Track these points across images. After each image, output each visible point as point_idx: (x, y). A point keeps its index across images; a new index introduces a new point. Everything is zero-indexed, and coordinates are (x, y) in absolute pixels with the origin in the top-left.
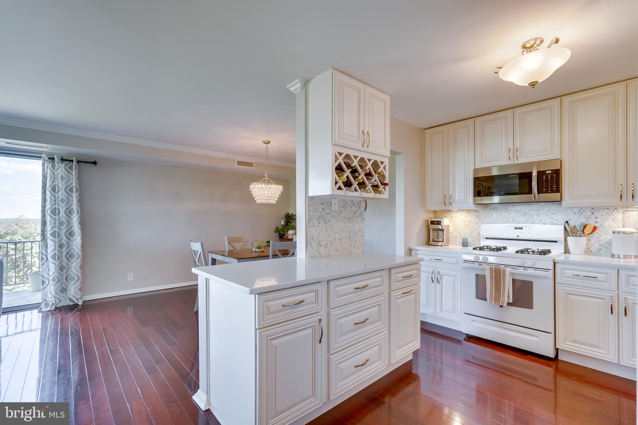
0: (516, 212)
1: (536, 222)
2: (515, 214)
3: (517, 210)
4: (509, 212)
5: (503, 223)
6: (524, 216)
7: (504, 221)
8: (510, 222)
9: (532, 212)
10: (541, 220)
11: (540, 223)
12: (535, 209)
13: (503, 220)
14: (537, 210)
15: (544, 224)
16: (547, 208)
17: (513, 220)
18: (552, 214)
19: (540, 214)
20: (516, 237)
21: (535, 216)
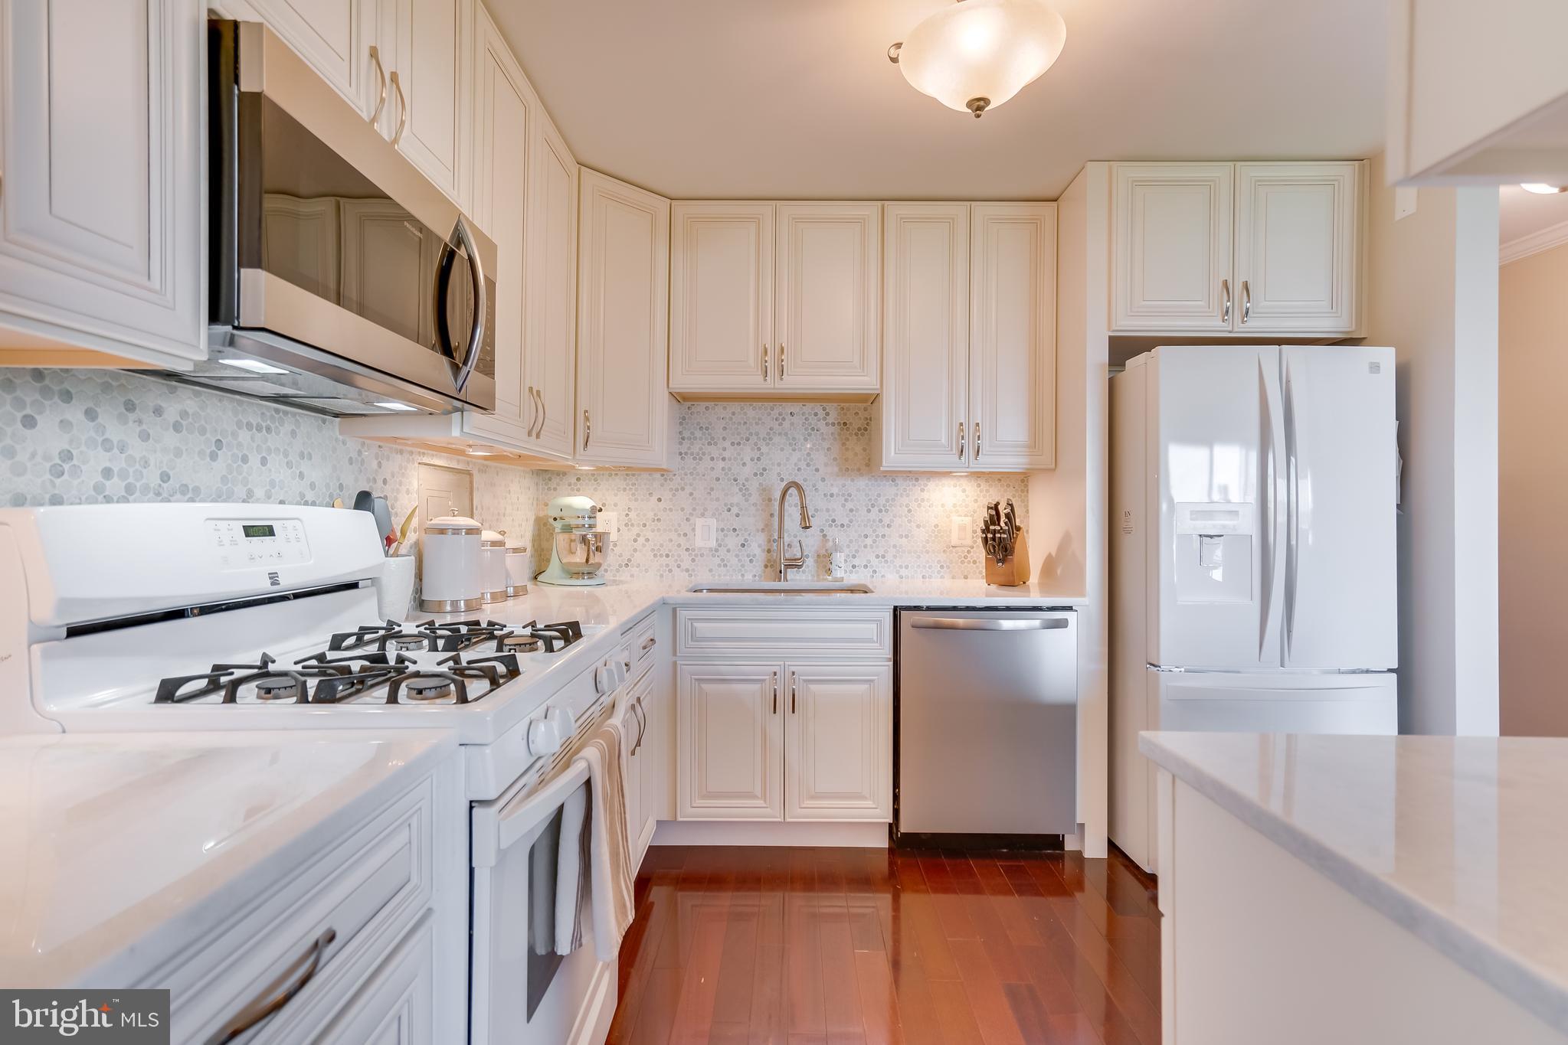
0: (177, 427)
1: (259, 493)
2: (171, 439)
3: (184, 414)
4: (140, 422)
5: (108, 500)
6: (213, 457)
7: (115, 485)
8: (146, 489)
9: (244, 436)
10: (272, 484)
11: (268, 497)
12: (255, 420)
13: (107, 473)
14: (259, 429)
15: (282, 502)
16: (288, 426)
17: (165, 477)
18: (302, 456)
19: (269, 450)
20: (262, 586)
21: (254, 460)
